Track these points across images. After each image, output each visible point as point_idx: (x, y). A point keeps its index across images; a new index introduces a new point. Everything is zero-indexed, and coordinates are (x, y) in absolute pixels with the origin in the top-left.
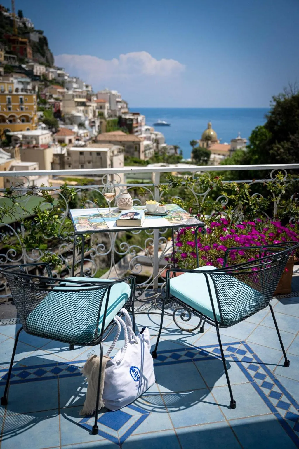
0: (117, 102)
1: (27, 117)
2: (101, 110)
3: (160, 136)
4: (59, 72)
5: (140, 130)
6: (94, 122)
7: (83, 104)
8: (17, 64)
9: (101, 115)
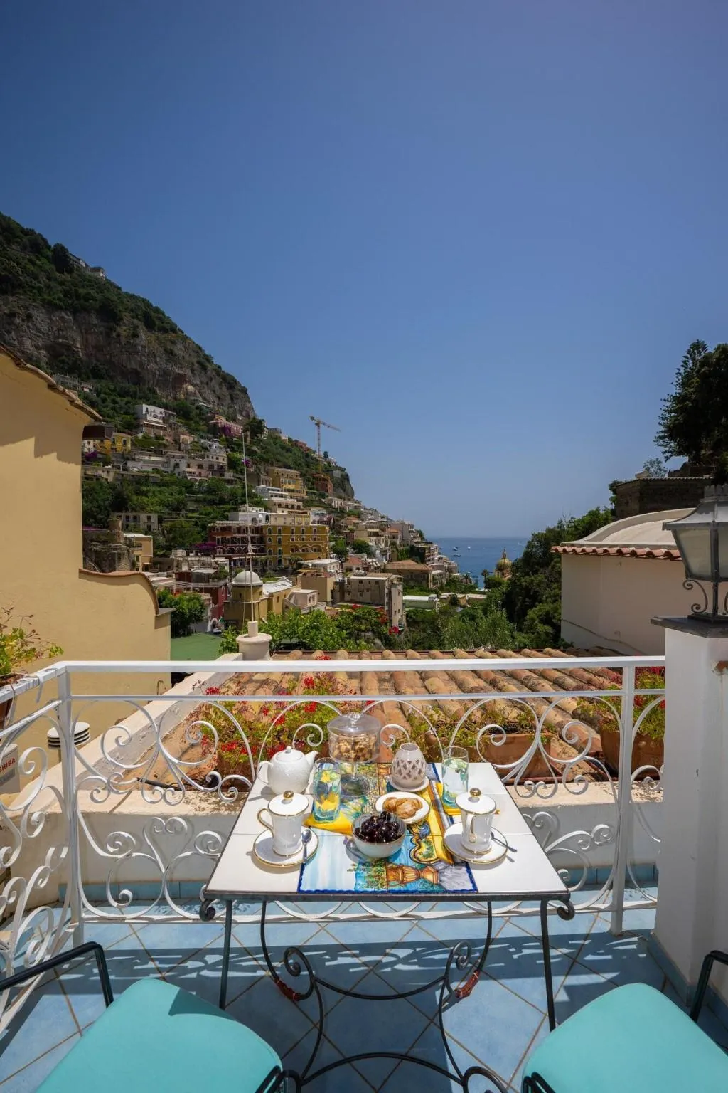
0: (410, 532)
1: (319, 547)
2: (393, 540)
3: (454, 564)
4: (355, 504)
5: (433, 559)
6: (385, 551)
7: (376, 534)
8: (317, 499)
9: (393, 544)
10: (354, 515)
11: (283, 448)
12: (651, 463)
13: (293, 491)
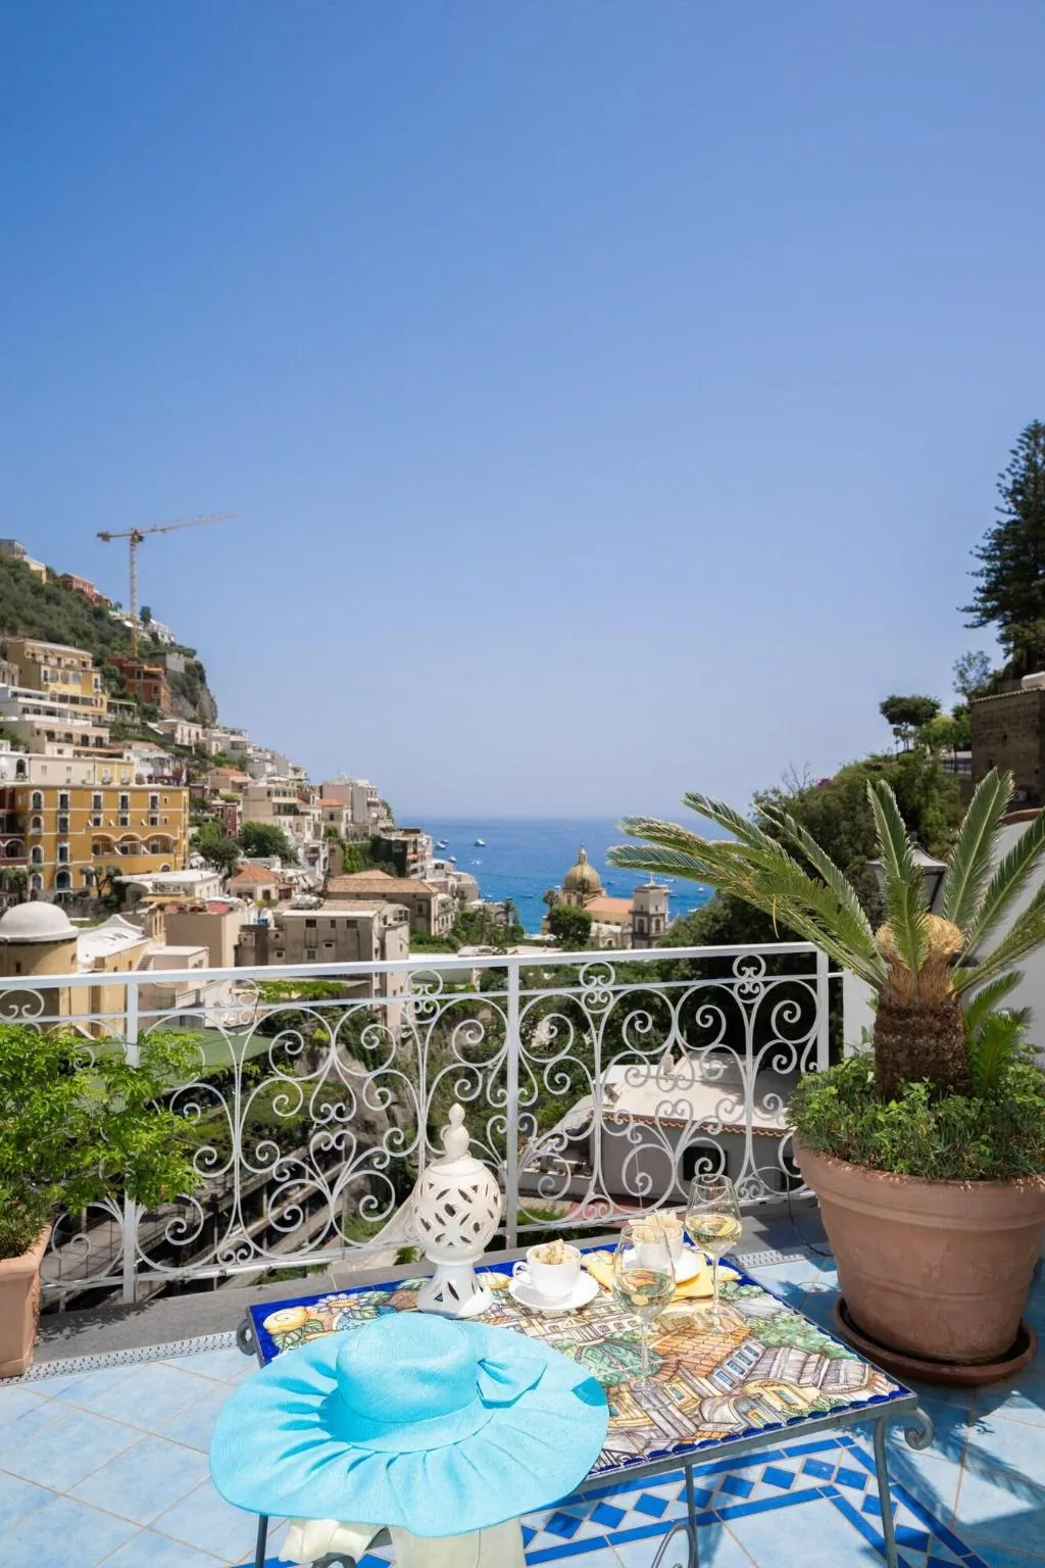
0: (370, 804)
1: (164, 839)
2: (332, 824)
3: (468, 880)
4: (233, 738)
5: (422, 868)
6: (315, 850)
7: (291, 810)
8: (137, 721)
9: (331, 833)
10: (228, 762)
11: (38, 590)
12: (970, 660)
13: (74, 700)
